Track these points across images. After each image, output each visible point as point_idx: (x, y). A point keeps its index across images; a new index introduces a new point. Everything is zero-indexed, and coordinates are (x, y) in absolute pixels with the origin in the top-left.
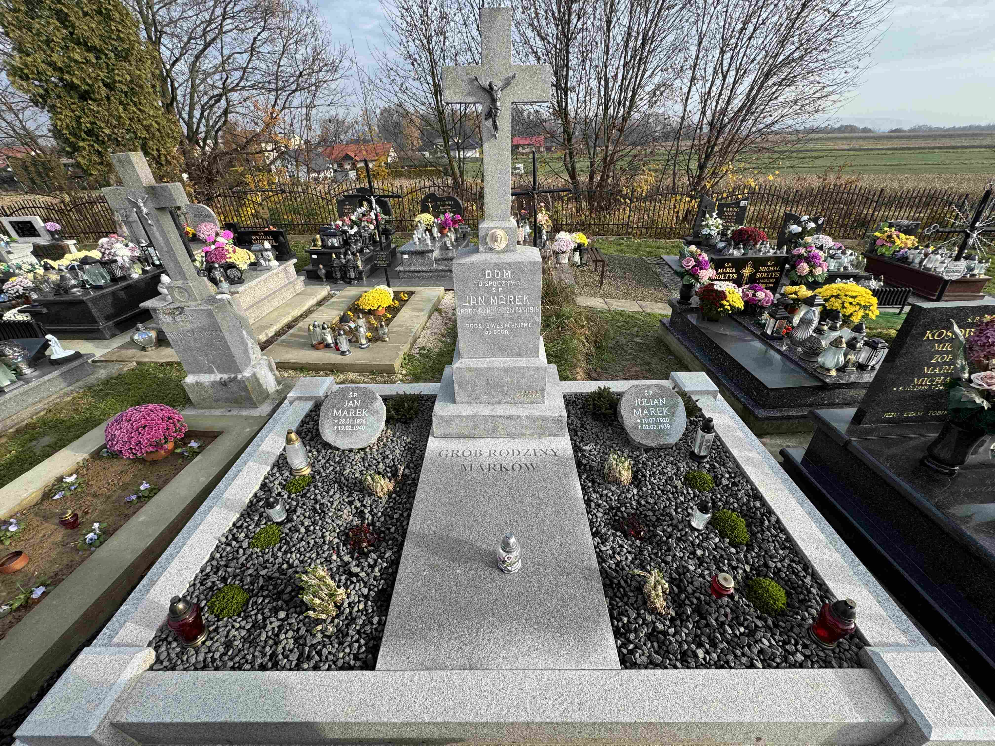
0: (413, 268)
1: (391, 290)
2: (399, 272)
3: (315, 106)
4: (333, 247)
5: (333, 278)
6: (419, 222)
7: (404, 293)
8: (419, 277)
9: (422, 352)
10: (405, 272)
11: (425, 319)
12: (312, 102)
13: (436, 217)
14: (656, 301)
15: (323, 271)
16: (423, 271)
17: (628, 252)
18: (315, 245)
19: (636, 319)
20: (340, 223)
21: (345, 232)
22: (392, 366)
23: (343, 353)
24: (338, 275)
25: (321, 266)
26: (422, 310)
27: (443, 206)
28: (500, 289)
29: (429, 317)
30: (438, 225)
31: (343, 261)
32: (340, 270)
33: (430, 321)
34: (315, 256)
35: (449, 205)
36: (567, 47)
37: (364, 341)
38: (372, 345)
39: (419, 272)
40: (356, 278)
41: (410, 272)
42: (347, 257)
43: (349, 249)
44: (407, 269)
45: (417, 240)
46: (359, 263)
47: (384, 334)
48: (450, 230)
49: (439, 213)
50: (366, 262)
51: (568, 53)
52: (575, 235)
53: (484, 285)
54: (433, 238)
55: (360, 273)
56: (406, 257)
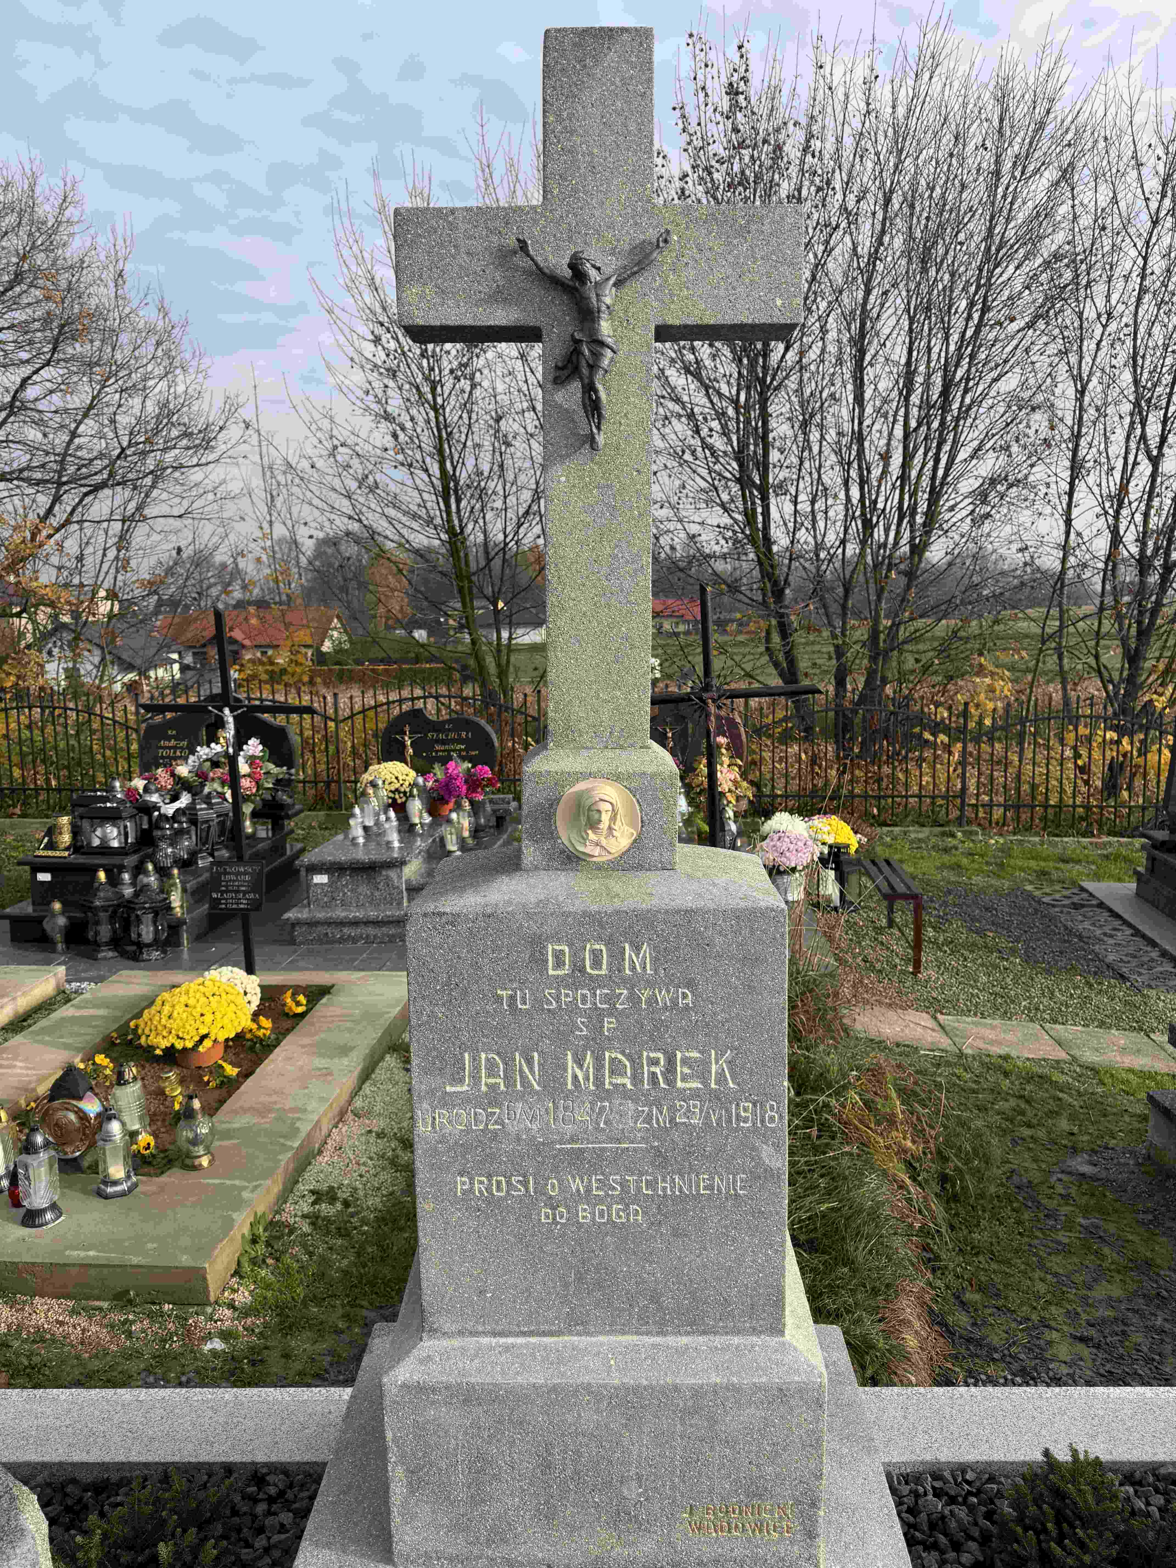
0: (340, 913)
1: (252, 984)
2: (295, 924)
3: (145, 519)
4: (104, 850)
5: (86, 942)
6: (374, 785)
7: (297, 990)
8: (354, 940)
9: (325, 1208)
10: (312, 924)
11: (349, 1081)
12: (139, 508)
13: (422, 771)
14: (1102, 1024)
15: (62, 921)
16: (368, 923)
17: (979, 871)
18: (51, 846)
19: (1055, 1084)
20: (139, 783)
21: (147, 809)
22: (199, 1274)
23: (31, 1218)
24: (105, 931)
25: (57, 906)
26: (344, 1050)
27: (443, 742)
28: (609, 1024)
29: (366, 1076)
30: (423, 790)
31: (128, 891)
32: (112, 918)
33: (367, 1088)
34: (44, 877)
35: (460, 741)
36: (764, 403)
37: (117, 1170)
38: (149, 1185)
39: (355, 923)
40: (157, 943)
41: (329, 923)
42: (143, 879)
43: (152, 858)
44: (321, 915)
45: (358, 832)
46: (176, 900)
47: (195, 1142)
48: (458, 807)
49: (431, 761)
50: (195, 895)
51: (765, 416)
52: (818, 821)
53: (539, 1003)
54: (407, 828)
55: (175, 928)
56: (321, 879)
